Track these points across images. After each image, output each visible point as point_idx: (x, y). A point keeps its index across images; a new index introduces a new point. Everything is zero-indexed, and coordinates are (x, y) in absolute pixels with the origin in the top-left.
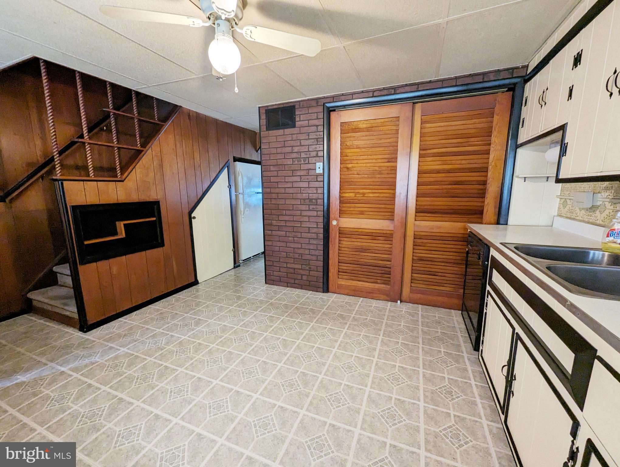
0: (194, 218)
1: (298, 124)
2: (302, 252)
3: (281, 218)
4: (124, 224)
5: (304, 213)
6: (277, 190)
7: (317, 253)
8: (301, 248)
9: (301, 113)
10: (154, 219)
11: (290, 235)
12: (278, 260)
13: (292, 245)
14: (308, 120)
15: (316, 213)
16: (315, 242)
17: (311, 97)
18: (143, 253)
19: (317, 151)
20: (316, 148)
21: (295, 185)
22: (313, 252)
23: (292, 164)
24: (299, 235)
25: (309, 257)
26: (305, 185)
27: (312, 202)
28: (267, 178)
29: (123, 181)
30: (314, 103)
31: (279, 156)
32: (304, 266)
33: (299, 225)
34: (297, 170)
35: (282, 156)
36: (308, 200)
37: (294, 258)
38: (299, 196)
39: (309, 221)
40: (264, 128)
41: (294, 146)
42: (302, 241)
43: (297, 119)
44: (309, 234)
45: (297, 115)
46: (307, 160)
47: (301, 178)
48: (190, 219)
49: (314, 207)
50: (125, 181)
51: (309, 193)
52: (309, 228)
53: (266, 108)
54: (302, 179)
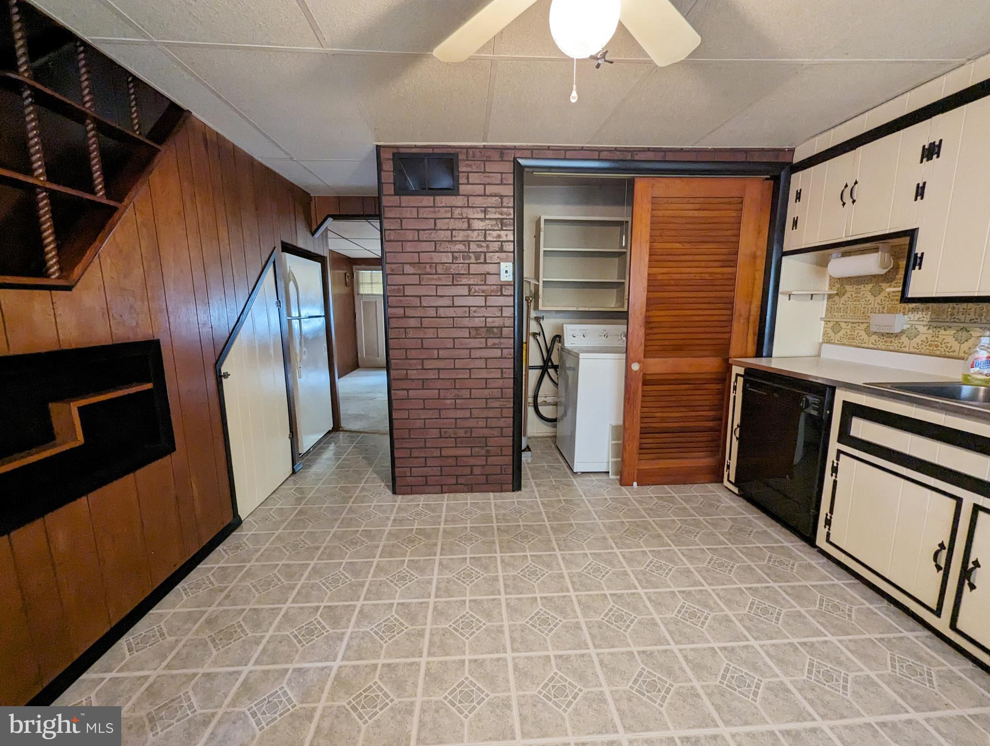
0: (226, 375)
1: (463, 189)
2: (472, 425)
3: (428, 364)
4: (80, 409)
5: (476, 354)
6: (419, 313)
7: (502, 423)
8: (471, 417)
9: (469, 169)
10: (149, 386)
11: (449, 395)
12: (422, 445)
13: (452, 414)
14: (485, 185)
15: (499, 351)
16: (497, 404)
17: (490, 144)
18: (129, 478)
19: (502, 242)
20: (499, 236)
21: (458, 302)
22: (493, 423)
23: (453, 263)
24: (465, 393)
25: (486, 432)
26: (480, 301)
27: (493, 332)
28: (396, 287)
29: (69, 288)
30: (496, 156)
31: (425, 246)
32: (477, 449)
33: (467, 376)
34: (463, 274)
35: (430, 247)
36: (485, 330)
37: (456, 438)
38: (466, 322)
39: (486, 368)
40: (389, 189)
41: (455, 230)
42: (472, 404)
43: (462, 180)
44: (487, 392)
45: (462, 172)
46: (482, 258)
47: (470, 290)
48: (219, 377)
49: (496, 341)
50: (74, 290)
51: (486, 317)
52: (486, 379)
53: (395, 151)
54: (473, 290)
